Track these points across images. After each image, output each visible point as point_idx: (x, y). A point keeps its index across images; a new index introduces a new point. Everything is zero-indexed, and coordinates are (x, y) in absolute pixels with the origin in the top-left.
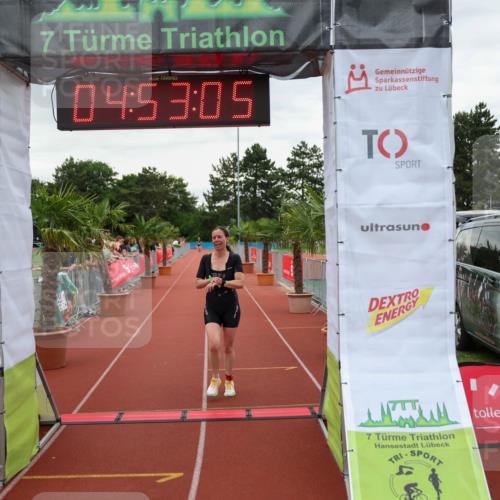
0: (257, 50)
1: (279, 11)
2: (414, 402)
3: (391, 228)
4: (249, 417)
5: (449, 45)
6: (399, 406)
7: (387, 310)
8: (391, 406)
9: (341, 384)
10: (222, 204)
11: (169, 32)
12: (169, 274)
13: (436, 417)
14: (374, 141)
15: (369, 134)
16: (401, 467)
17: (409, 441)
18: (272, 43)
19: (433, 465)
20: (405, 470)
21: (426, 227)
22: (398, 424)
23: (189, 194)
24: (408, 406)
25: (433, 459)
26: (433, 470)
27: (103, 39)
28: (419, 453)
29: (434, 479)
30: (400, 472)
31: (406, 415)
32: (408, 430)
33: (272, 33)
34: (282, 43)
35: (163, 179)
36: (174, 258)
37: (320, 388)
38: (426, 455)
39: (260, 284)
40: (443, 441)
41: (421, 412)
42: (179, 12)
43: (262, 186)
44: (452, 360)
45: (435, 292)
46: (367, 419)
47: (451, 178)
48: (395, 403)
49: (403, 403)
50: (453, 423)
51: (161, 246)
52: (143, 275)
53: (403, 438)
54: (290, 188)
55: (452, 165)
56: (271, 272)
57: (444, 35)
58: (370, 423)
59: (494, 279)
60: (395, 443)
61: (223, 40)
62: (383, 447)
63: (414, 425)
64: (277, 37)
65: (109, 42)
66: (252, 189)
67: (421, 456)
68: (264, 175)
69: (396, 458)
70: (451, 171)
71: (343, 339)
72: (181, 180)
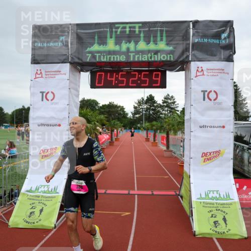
0: (163, 62)
1: (171, 48)
2: (217, 191)
3: (211, 127)
4: (153, 194)
5: (233, 61)
6: (212, 192)
7: (208, 157)
8: (209, 192)
9: (190, 183)
10: (137, 116)
11: (132, 55)
12: (118, 141)
13: (225, 197)
14: (206, 94)
15: (204, 92)
16: (212, 215)
17: (215, 205)
18: (169, 59)
19: (224, 214)
20: (214, 216)
21: (224, 127)
22: (211, 199)
23: (125, 112)
24: (215, 192)
25: (224, 212)
26: (224, 216)
27: (108, 57)
28: (219, 210)
29: (225, 219)
30: (212, 217)
31: (214, 196)
32: (215, 201)
33: (169, 56)
34: (172, 59)
35: (116, 106)
36: (120, 135)
37: (179, 186)
38: (222, 211)
39: (153, 146)
40: (228, 206)
41: (220, 195)
42: (135, 48)
43: (153, 110)
44: (232, 176)
45: (226, 151)
46: (200, 196)
47: (232, 110)
48: (210, 191)
49: (213, 191)
50: (231, 199)
51: (115, 130)
52: (110, 141)
53: (213, 204)
54: (163, 111)
55: (233, 104)
56: (157, 141)
57: (231, 57)
58: (201, 198)
59: (243, 147)
60: (210, 206)
61: (151, 58)
62: (206, 207)
63: (217, 199)
64: (170, 57)
65: (110, 58)
66: (149, 111)
67: (220, 211)
68: (153, 106)
69: (210, 211)
70: (233, 107)
71: (192, 167)
72: (123, 107)
